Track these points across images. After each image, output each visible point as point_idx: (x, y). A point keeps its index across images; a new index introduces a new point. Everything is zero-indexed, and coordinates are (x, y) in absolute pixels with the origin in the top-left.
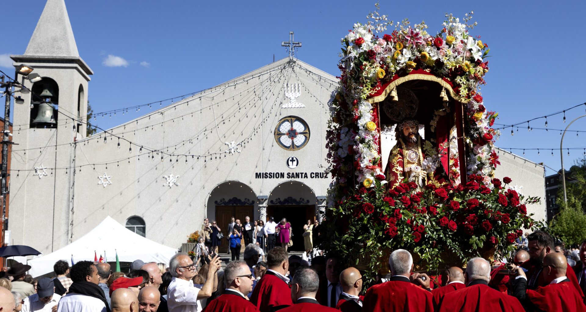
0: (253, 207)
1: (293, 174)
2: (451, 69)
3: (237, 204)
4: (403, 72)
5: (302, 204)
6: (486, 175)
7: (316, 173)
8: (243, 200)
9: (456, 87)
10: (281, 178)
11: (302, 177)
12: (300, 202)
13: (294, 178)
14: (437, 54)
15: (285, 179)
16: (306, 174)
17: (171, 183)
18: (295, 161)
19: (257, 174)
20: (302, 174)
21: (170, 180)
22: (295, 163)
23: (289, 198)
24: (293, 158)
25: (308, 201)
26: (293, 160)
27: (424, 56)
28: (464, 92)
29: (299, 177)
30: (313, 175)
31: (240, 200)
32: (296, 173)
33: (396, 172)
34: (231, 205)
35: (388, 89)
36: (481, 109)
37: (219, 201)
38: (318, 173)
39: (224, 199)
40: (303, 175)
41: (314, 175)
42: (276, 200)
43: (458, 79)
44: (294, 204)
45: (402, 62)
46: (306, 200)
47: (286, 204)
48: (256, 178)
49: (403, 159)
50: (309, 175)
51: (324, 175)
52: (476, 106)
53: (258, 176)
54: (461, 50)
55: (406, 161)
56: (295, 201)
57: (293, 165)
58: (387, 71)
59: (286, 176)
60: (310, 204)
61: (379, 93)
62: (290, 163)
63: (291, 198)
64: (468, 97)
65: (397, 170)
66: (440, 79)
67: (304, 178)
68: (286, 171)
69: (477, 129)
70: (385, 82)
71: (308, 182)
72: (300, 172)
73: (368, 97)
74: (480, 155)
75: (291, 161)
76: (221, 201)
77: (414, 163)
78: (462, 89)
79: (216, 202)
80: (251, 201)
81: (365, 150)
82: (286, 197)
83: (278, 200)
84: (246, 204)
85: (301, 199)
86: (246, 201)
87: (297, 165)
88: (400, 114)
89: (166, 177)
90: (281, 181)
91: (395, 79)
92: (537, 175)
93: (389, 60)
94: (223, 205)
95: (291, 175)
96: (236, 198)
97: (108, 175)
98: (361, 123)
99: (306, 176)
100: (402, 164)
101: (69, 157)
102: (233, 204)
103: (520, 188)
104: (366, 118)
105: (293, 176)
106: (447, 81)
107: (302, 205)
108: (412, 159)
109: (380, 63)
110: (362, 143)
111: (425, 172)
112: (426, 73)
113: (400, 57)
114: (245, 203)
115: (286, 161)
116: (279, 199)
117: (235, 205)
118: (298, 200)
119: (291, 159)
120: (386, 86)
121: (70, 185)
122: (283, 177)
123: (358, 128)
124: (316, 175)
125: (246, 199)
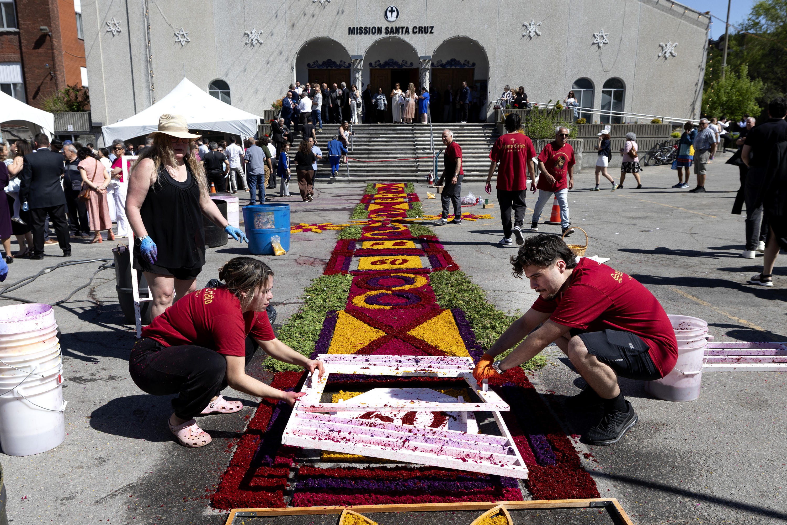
0: (349, 70)
1: (392, 28)
3: (332, 67)
5: (404, 67)
7: (419, 27)
8: (338, 63)
10: (378, 33)
11: (402, 33)
12: (402, 65)
13: (394, 33)
15: (383, 35)
16: (407, 28)
17: (254, 40)
18: (394, 11)
19: (350, 28)
20: (403, 28)
21: (253, 37)
22: (395, 14)
23: (390, 60)
24: (392, 8)
25: (412, 64)
26: (392, 11)
29: (399, 33)
30: (415, 31)
31: (334, 63)
32: (396, 28)
34: (325, 68)
37: (312, 64)
38: (422, 27)
39: (317, 61)
40: (404, 30)
41: (417, 30)
42: (376, 62)
44: (395, 67)
46: (409, 63)
47: (387, 68)
48: (349, 33)
50: (411, 30)
51: (430, 30)
53: (351, 31)
56: (396, 63)
57: (392, 17)
59: (383, 30)
60: (414, 67)
62: (389, 14)
63: (392, 59)
67: (406, 33)
68: (384, 25)
71: (410, 39)
72: (400, 26)
75: (390, 11)
76: (314, 63)
79: (309, 65)
80: (347, 64)
82: (387, 60)
83: (378, 63)
84: (342, 68)
85: (403, 61)
86: (342, 63)
87: (397, 17)
89: (249, 33)
90: (377, 37)
92: (699, 28)
94: (316, 68)
95: (389, 30)
96: (330, 60)
97: (185, 31)
99: (407, 32)
101: (141, 9)
102: (327, 67)
103: (674, 45)
105: (392, 32)
107: (405, 69)
114: (341, 66)
115: (384, 11)
116: (379, 61)
117: (329, 68)
118: (400, 62)
119: (390, 9)
121: (146, 43)
122: (381, 33)
124: (419, 30)
125: (341, 61)
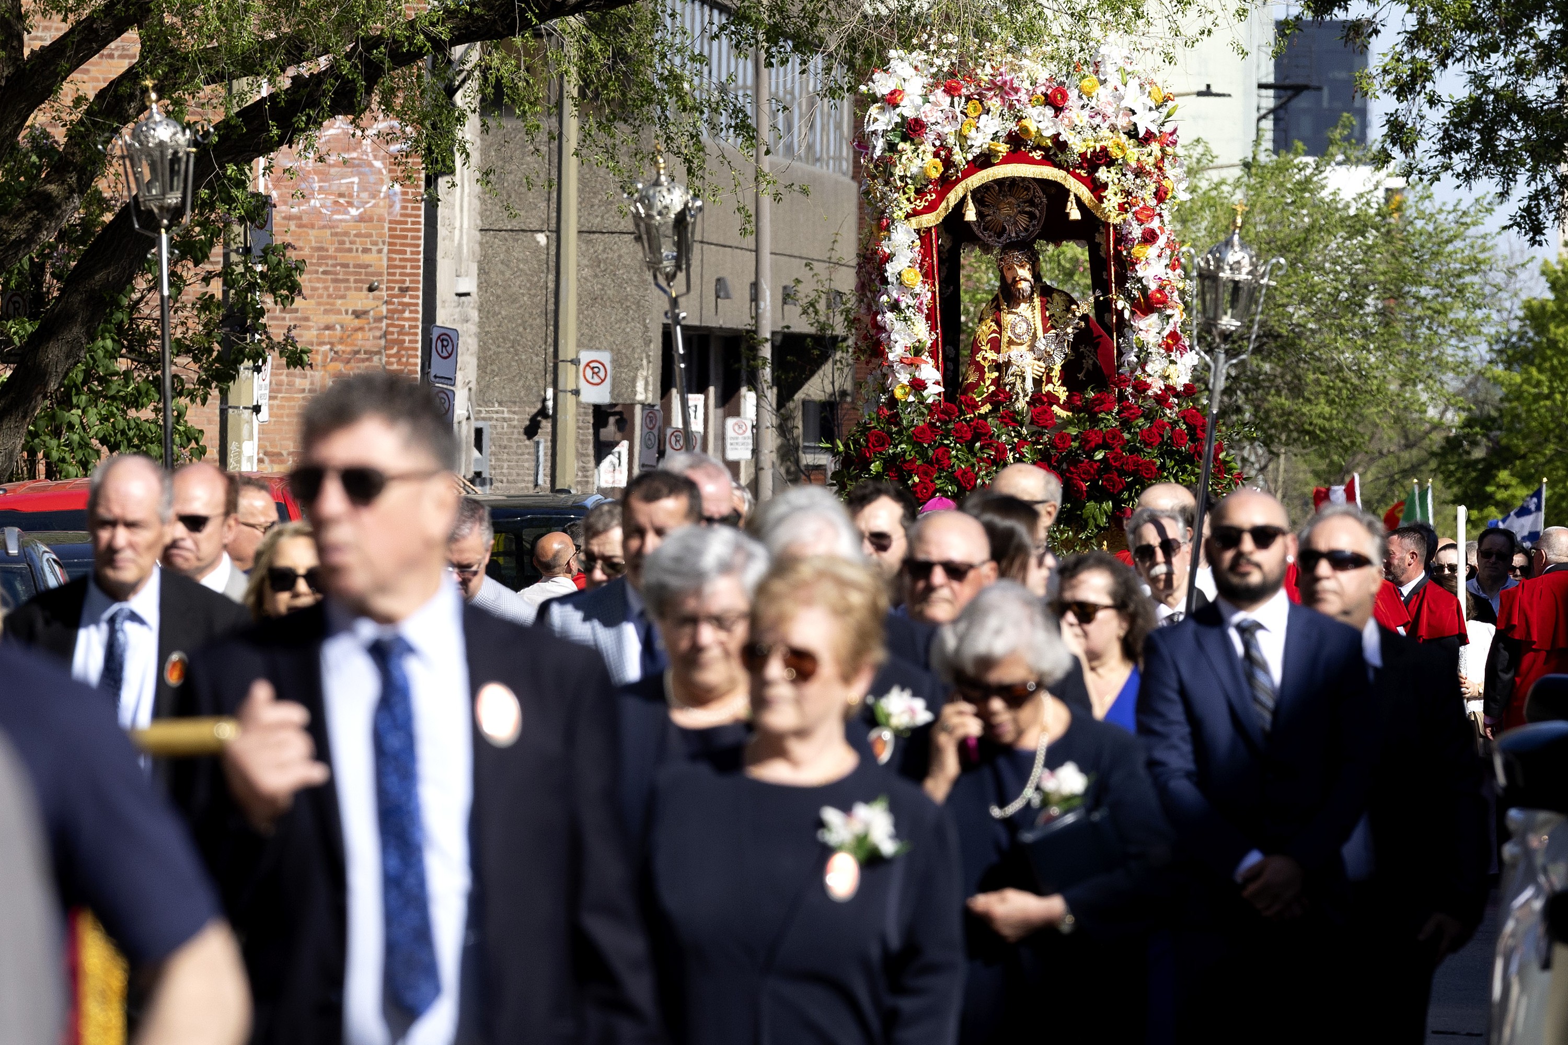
2: (1085, 153)
4: (985, 160)
6: (1156, 375)
9: (1098, 188)
14: (1055, 124)
27: (1025, 130)
28: (1112, 200)
33: (982, 362)
35: (953, 198)
36: (1150, 237)
43: (1102, 174)
45: (977, 143)
49: (1000, 334)
52: (1137, 232)
54: (1110, 111)
55: (1005, 340)
58: (948, 163)
61: (931, 208)
64: (1122, 208)
65: (984, 359)
66: (1063, 173)
69: (1140, 280)
70: (946, 183)
73: (908, 216)
74: (1142, 335)
77: (1021, 344)
78: (1109, 193)
81: (898, 326)
88: (1004, 229)
91: (967, 174)
93: (951, 140)
98: (891, 269)
100: (996, 345)
104: (902, 259)
106: (1078, 177)
108: (1018, 336)
109: (934, 145)
110: (892, 311)
111: (1041, 363)
112: (1033, 162)
113: (973, 133)
120: (949, 191)
123: (885, 281)
